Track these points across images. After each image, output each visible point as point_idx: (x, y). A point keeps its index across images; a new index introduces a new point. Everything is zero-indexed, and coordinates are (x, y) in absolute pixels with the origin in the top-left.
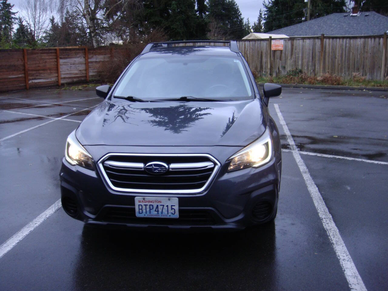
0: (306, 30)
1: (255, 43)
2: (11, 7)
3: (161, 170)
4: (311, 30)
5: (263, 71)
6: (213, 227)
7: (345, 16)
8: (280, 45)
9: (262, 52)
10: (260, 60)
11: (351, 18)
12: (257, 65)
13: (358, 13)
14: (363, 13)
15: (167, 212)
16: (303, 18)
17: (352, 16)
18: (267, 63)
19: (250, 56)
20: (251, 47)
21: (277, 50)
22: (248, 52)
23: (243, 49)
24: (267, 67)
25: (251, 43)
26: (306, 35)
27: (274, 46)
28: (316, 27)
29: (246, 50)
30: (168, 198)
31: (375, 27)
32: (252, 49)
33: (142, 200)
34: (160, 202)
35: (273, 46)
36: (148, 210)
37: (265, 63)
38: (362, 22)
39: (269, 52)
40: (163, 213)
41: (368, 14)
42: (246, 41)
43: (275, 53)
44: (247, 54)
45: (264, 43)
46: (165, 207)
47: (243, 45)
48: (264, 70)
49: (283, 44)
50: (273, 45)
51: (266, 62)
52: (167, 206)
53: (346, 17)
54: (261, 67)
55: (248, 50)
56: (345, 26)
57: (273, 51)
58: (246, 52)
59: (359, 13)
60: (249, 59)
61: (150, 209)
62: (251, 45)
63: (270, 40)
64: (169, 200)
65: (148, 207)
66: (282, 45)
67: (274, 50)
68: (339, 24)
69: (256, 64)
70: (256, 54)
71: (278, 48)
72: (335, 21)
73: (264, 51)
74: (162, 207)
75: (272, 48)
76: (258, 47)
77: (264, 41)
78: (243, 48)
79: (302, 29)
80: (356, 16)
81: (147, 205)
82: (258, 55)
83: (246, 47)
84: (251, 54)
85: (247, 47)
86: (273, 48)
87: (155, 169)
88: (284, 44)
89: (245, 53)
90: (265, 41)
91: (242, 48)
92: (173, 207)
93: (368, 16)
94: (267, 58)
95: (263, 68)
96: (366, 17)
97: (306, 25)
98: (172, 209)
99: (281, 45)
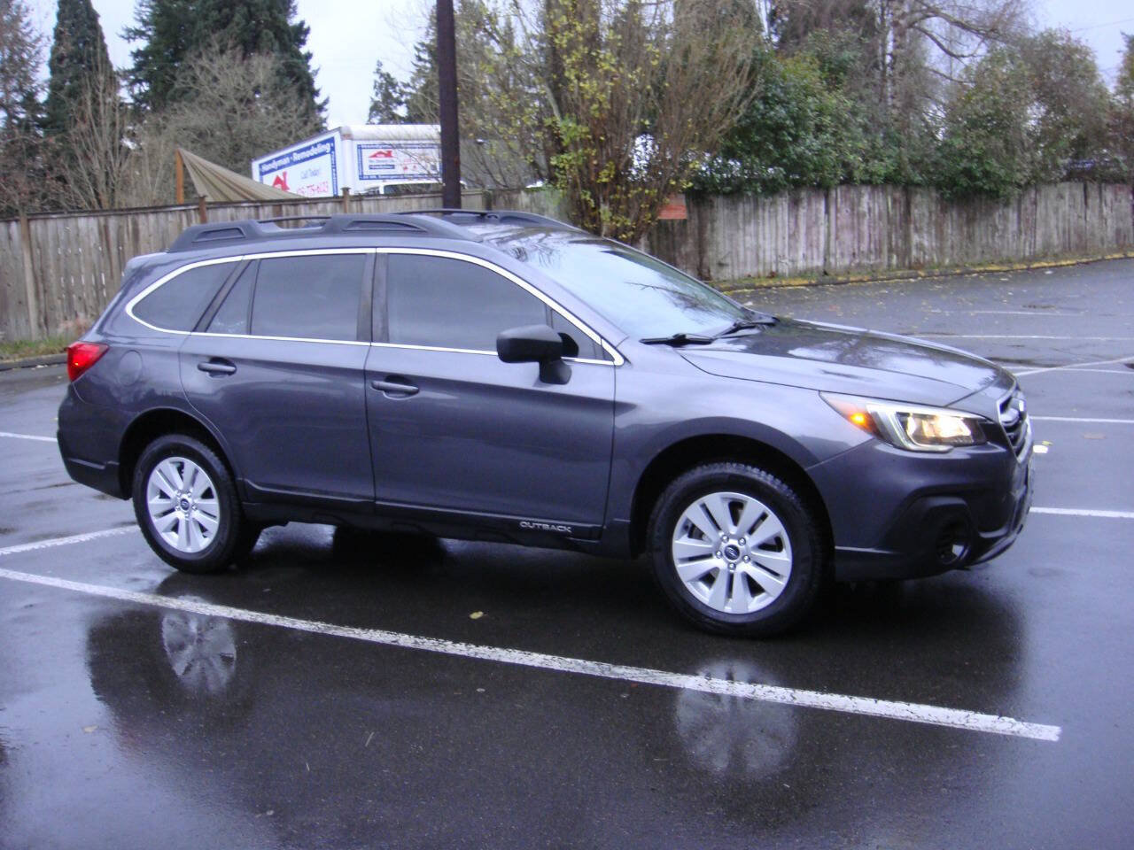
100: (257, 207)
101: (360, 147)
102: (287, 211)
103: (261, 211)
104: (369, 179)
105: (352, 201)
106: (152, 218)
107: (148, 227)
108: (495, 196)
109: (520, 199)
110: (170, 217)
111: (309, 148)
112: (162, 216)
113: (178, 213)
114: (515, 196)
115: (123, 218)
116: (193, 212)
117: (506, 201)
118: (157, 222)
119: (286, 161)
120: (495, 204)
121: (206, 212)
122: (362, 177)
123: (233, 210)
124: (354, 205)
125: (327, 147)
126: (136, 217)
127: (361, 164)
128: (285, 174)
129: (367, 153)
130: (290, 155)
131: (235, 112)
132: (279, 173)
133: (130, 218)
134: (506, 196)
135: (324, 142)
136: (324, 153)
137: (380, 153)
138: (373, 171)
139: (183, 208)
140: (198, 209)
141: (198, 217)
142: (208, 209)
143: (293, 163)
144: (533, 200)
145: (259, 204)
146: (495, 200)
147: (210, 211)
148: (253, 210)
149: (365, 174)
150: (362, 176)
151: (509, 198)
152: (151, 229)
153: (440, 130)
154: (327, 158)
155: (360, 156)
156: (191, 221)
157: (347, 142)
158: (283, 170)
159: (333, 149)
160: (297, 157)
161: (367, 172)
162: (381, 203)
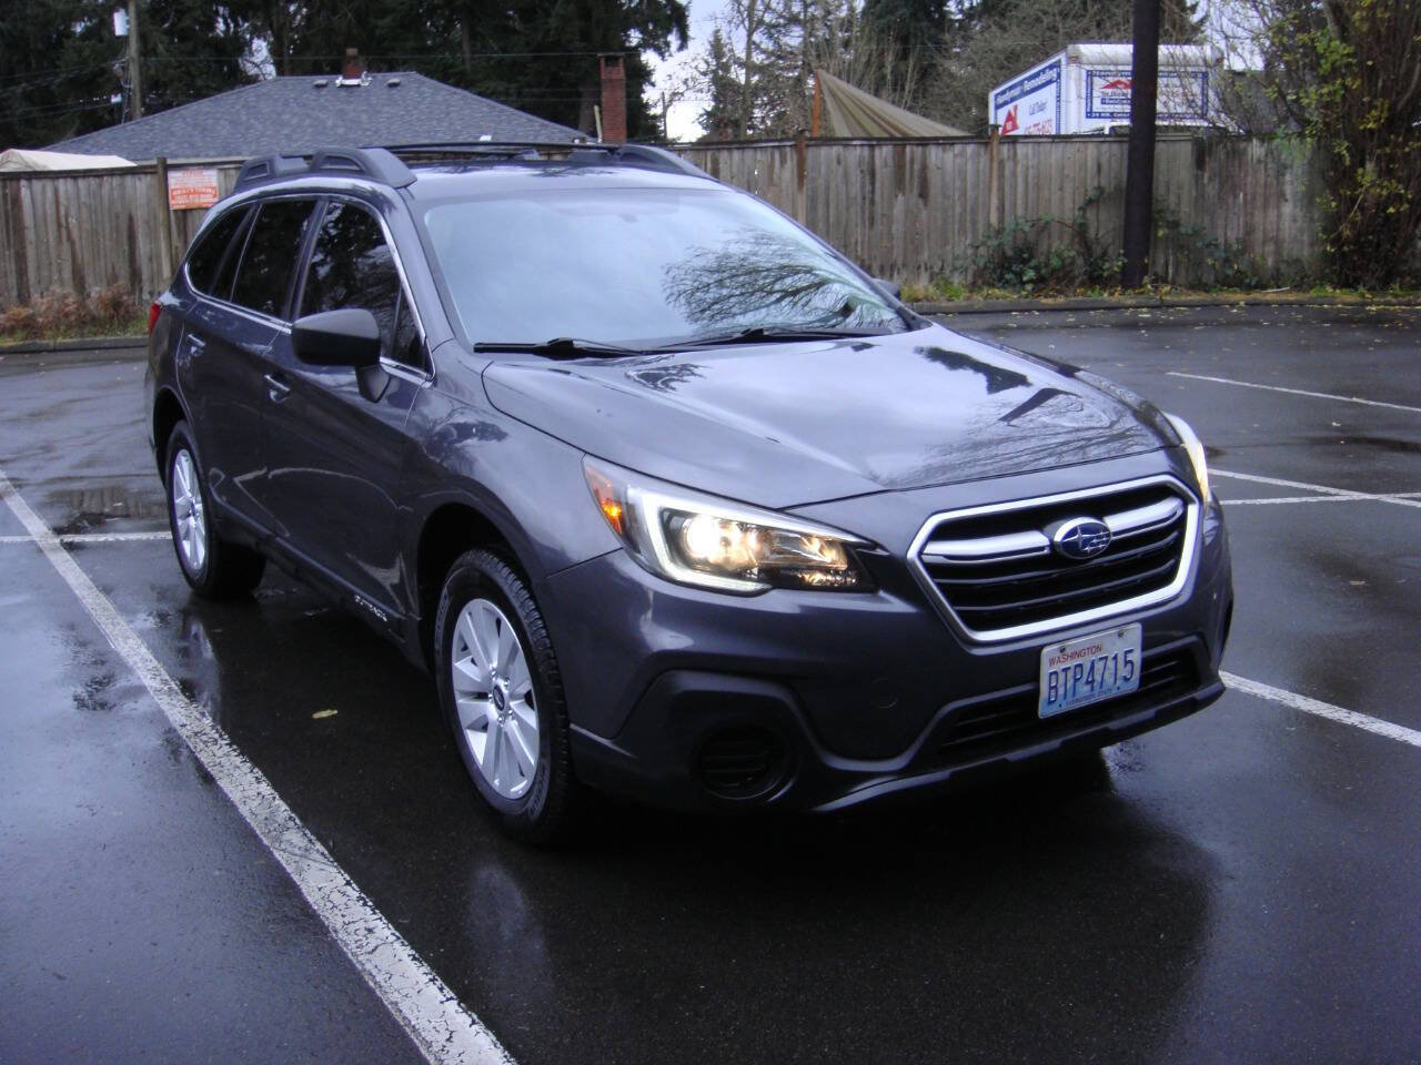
0: (191, 136)
1: (101, 186)
3: (1098, 543)
4: (209, 139)
5: (141, 290)
7: (319, 87)
8: (204, 190)
9: (131, 219)
10: (126, 248)
11: (343, 93)
12: (113, 268)
13: (363, 76)
14: (380, 76)
15: (1112, 680)
16: (116, 95)
17: (342, 86)
18: (159, 256)
19: (84, 235)
20: (83, 199)
21: (195, 206)
22: (72, 221)
23: (50, 211)
24: (160, 272)
25: (82, 183)
26: (197, 156)
27: (179, 192)
28: (224, 127)
29: (63, 213)
31: (435, 123)
32: (89, 207)
33: (1059, 654)
34: (1099, 648)
35: (174, 193)
36: (1070, 684)
37: (151, 260)
38: (386, 109)
39: (161, 216)
40: (1104, 684)
41: (396, 80)
42: (58, 178)
43: (185, 219)
44: (67, 227)
45: (138, 183)
46: (1111, 664)
47: (50, 194)
48: (146, 288)
49: (215, 184)
50: (173, 190)
51: (154, 257)
52: (1115, 658)
53: (324, 91)
54: (135, 276)
55: (73, 212)
56: (330, 123)
57: (176, 211)
58: (63, 221)
59: (367, 76)
60: (77, 247)
61: (1076, 680)
62: (83, 192)
63: (160, 170)
64: (1120, 635)
65: (1070, 674)
66: (212, 188)
67: (183, 207)
68: (308, 116)
69: (110, 266)
70: (107, 226)
71: (197, 201)
72: (286, 103)
73: (140, 215)
74: (1102, 663)
75: (172, 202)
76: (112, 202)
77: (137, 177)
78: (47, 206)
79: (172, 134)
80: (359, 86)
81: (1069, 668)
82: (118, 229)
83: (62, 200)
84: (86, 226)
85: (68, 199)
86: (178, 202)
87: (1086, 542)
88: (220, 186)
89: (59, 225)
90: (143, 176)
91: (44, 205)
92: (1129, 658)
93: (399, 88)
94: (157, 239)
95: (141, 281)
96: (394, 91)
97: (184, 119)
98: (1126, 662)
99: (210, 190)
100: (872, 146)
101: (1090, 75)
102: (912, 152)
103: (877, 151)
104: (1100, 117)
105: (1001, 143)
106: (736, 155)
107: (731, 166)
108: (1211, 145)
109: (1249, 149)
110: (759, 155)
111: (1037, 75)
112: (749, 154)
113: (770, 149)
114: (1242, 145)
115: (702, 154)
116: (788, 149)
117: (1228, 153)
118: (742, 160)
119: (1016, 92)
120: (1210, 155)
121: (805, 151)
122: (1090, 114)
123: (841, 149)
124: (1005, 148)
125: (1053, 74)
126: (717, 154)
127: (1090, 97)
128: (1016, 108)
129: (1099, 82)
130: (1021, 83)
131: (1057, 32)
132: (1010, 107)
133: (709, 154)
134: (1229, 144)
135: (1051, 67)
136: (1049, 82)
137: (1119, 82)
138: (1106, 106)
139: (776, 144)
140: (795, 145)
141: (795, 157)
142: (808, 146)
143: (1025, 94)
144: (1269, 153)
145: (874, 143)
146: (1210, 150)
147: (811, 149)
148: (866, 149)
149: (1095, 110)
150: (1091, 112)
151: (1233, 148)
152: (735, 170)
153: (1132, 51)
154: (1053, 87)
155: (1090, 86)
156: (786, 161)
157: (1073, 67)
158: (1014, 104)
159: (1059, 75)
160: (1028, 86)
161: (1097, 106)
162: (1042, 147)
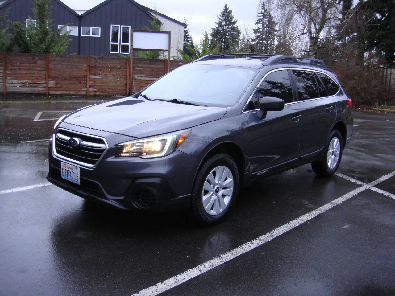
2: (275, 25)
3: (75, 145)
6: (99, 199)
30: (75, 167)
33: (65, 165)
34: (72, 169)
40: (73, 178)
52: (75, 173)
61: (68, 174)
64: (76, 169)
74: (73, 173)
81: (66, 170)
87: (73, 143)
92: (77, 175)
